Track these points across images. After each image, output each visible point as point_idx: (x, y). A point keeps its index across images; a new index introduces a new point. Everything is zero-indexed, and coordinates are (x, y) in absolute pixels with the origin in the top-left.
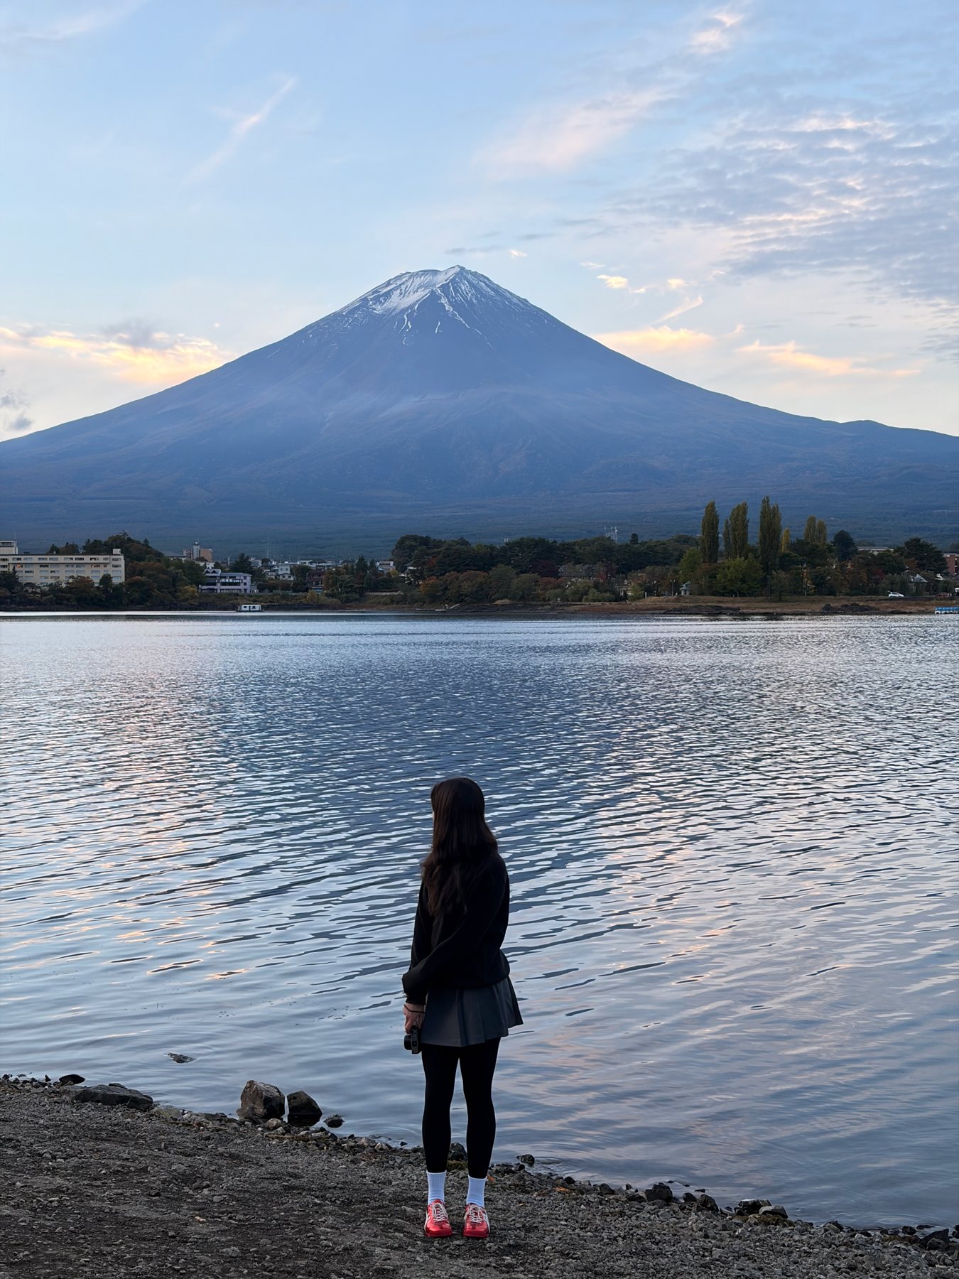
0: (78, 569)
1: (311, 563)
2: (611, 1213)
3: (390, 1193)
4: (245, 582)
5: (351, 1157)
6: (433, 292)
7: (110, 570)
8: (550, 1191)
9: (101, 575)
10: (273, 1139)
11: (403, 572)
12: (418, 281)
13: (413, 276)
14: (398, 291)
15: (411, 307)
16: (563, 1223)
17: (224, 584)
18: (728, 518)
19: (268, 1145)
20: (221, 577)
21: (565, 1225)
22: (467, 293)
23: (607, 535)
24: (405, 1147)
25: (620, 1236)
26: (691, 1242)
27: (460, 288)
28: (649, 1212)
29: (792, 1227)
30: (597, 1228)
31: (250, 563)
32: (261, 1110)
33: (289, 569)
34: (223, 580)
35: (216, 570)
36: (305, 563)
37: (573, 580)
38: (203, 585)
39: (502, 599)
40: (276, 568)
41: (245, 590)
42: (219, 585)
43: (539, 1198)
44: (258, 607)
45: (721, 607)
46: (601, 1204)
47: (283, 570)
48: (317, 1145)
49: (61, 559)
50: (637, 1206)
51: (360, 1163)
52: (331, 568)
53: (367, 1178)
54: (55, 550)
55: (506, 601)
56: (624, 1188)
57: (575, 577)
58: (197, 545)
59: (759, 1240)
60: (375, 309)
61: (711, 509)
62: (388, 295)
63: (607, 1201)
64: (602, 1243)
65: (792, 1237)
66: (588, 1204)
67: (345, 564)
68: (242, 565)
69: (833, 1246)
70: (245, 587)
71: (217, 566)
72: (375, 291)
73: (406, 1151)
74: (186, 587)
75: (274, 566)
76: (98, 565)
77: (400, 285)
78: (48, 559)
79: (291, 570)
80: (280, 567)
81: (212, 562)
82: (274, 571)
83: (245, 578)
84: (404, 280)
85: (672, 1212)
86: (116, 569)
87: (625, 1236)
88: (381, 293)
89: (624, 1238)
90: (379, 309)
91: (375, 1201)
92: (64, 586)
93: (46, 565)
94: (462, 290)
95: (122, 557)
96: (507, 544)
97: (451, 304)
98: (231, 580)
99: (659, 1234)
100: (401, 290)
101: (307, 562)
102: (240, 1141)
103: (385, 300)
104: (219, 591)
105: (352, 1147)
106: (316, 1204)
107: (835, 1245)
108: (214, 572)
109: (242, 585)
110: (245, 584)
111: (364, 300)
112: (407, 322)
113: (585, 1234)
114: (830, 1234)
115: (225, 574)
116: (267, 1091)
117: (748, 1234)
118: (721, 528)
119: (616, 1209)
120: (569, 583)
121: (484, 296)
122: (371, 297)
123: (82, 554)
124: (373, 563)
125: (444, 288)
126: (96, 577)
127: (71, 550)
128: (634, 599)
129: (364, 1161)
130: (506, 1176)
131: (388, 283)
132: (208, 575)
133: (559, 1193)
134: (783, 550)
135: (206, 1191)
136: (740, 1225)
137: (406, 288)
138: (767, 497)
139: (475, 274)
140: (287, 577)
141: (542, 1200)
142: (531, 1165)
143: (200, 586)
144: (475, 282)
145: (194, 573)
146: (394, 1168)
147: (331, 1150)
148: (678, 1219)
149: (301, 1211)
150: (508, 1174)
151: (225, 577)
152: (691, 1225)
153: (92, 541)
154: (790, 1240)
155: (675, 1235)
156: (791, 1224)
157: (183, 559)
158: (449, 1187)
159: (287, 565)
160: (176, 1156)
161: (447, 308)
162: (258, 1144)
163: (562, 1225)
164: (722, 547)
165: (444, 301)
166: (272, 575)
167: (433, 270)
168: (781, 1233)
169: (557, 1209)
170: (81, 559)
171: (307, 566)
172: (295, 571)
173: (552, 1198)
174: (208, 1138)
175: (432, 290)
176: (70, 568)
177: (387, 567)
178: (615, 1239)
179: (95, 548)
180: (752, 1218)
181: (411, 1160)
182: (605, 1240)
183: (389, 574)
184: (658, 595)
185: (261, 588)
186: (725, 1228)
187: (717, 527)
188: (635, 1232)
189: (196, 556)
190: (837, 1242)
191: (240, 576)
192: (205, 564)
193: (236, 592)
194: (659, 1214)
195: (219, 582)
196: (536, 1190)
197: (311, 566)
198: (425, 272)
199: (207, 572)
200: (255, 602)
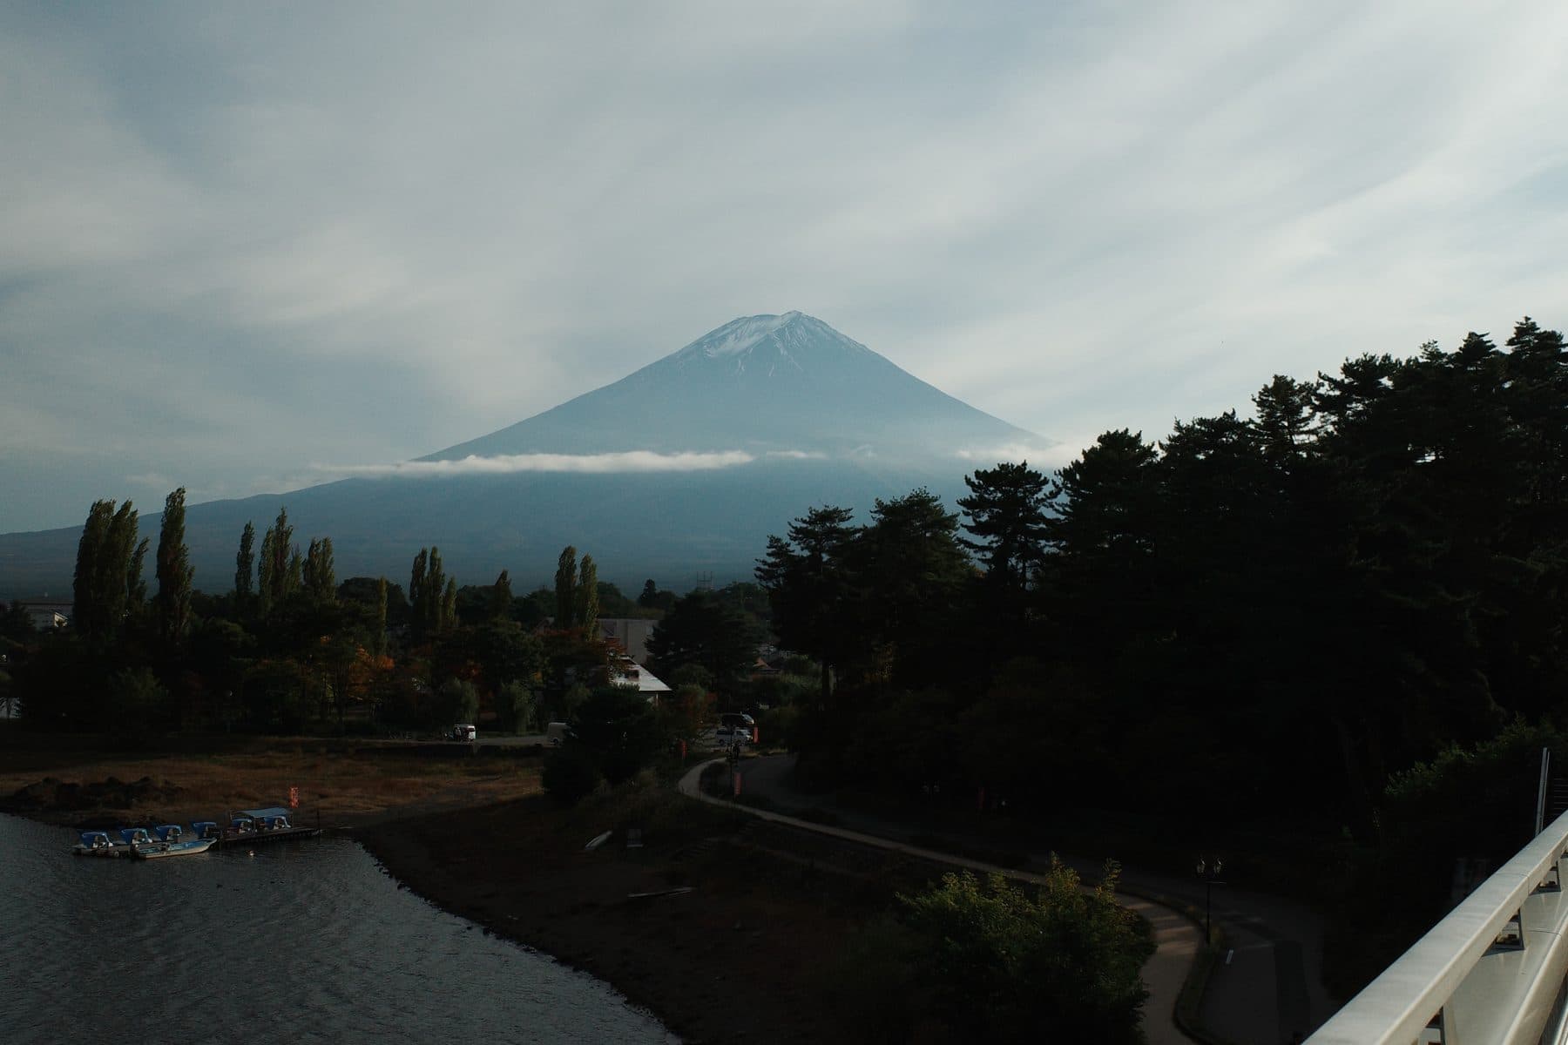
6: (768, 337)
12: (753, 326)
13: (749, 320)
14: (734, 335)
15: (745, 351)
22: (802, 338)
27: (796, 333)
60: (709, 353)
62: (724, 338)
72: (711, 335)
77: (737, 329)
84: (741, 324)
88: (717, 337)
90: (713, 353)
94: (798, 335)
97: (786, 348)
100: (737, 334)
103: (720, 344)
111: (699, 344)
112: (741, 366)
121: (821, 341)
125: (781, 332)
131: (725, 327)
137: (742, 333)
139: (811, 319)
144: (812, 327)
161: (782, 353)
165: (779, 345)
167: (768, 315)
175: (768, 335)
198: (761, 317)
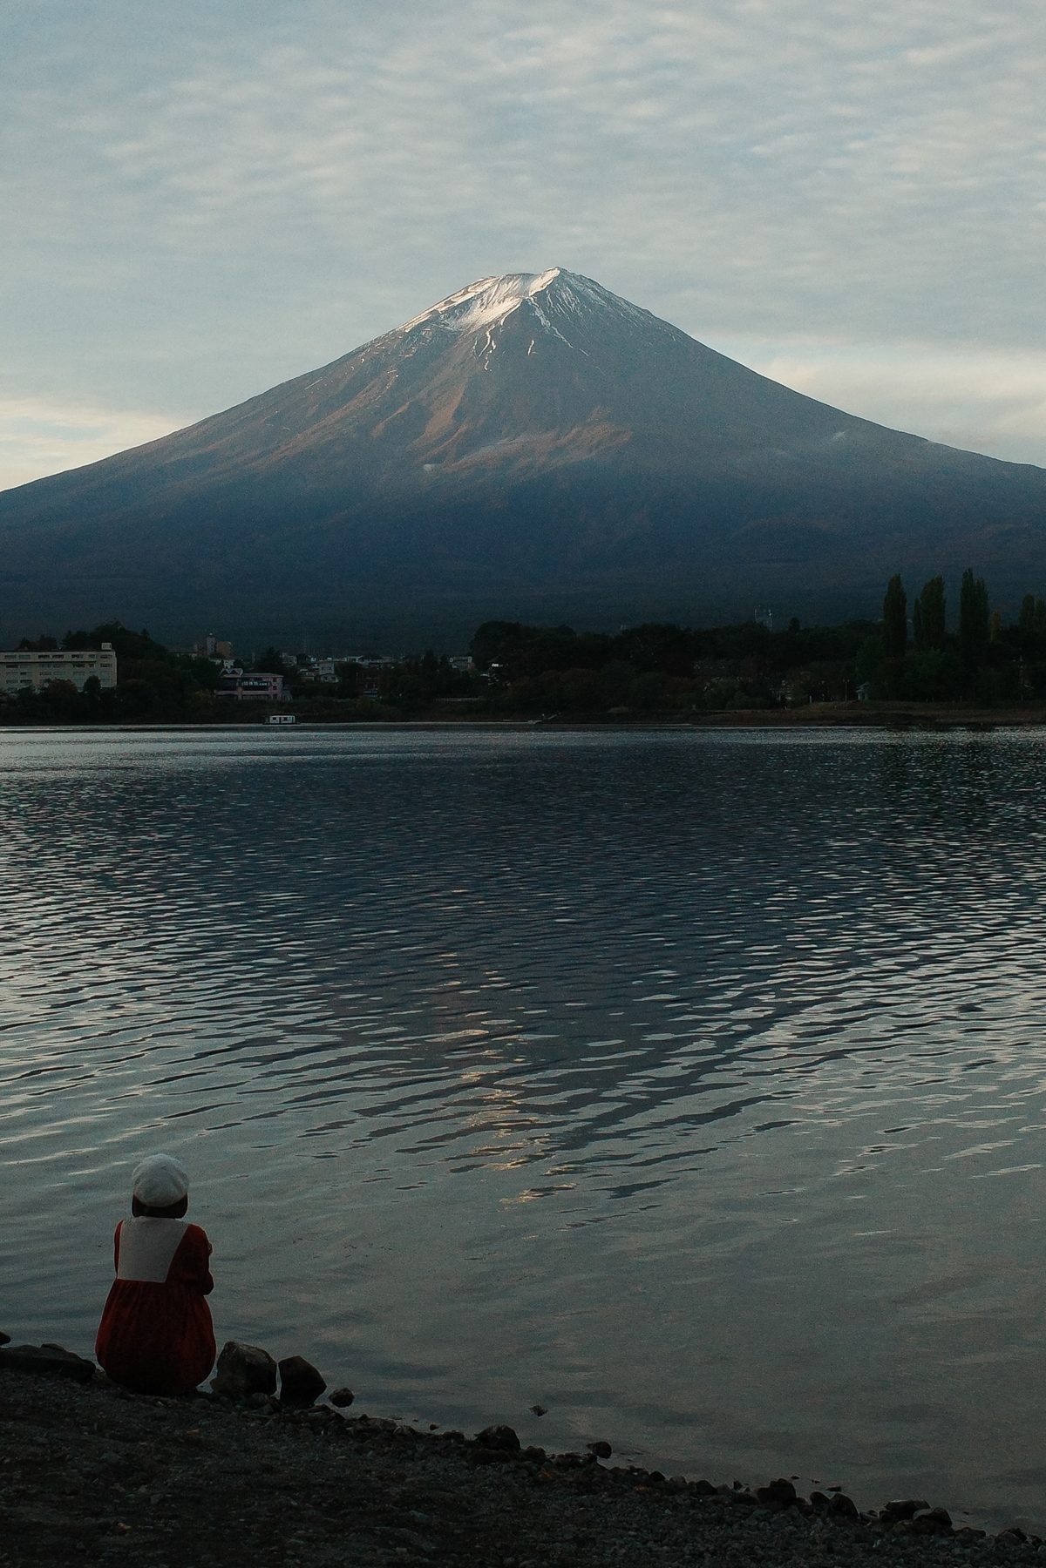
0: (56, 669)
1: (362, 659)
2: (705, 1520)
3: (397, 1494)
4: (274, 685)
5: (356, 1445)
6: (524, 303)
7: (97, 671)
8: (626, 1491)
9: (87, 677)
10: (253, 1419)
11: (485, 672)
12: (505, 288)
13: (498, 281)
14: (479, 302)
15: (496, 321)
16: (631, 1533)
17: (246, 688)
18: (919, 597)
19: (244, 1429)
20: (244, 679)
21: (633, 1536)
22: (569, 302)
23: (758, 620)
24: (436, 1432)
25: (707, 1550)
26: (806, 1559)
27: (561, 296)
28: (757, 1519)
29: (952, 1538)
30: (677, 1539)
31: (282, 660)
32: (243, 1381)
33: (333, 668)
34: (246, 683)
35: (236, 670)
36: (355, 660)
37: (714, 680)
38: (219, 690)
39: (617, 706)
40: (317, 667)
41: (275, 695)
42: (240, 689)
43: (609, 1500)
44: (291, 718)
45: (911, 715)
46: (694, 1508)
47: (325, 669)
48: (312, 1429)
49: (34, 656)
50: (742, 1510)
51: (367, 1453)
52: (389, 665)
53: (373, 1473)
54: (26, 645)
55: (623, 709)
56: (731, 1486)
57: (715, 676)
58: (211, 637)
59: (903, 1556)
60: (448, 325)
61: (895, 584)
62: (465, 306)
63: (701, 1503)
64: (681, 1560)
65: (950, 1551)
66: (676, 1507)
67: (408, 660)
68: (270, 663)
69: (1006, 1562)
70: (275, 692)
71: (237, 664)
72: (448, 301)
73: (436, 1438)
74: (198, 693)
75: (313, 664)
76: (80, 665)
77: (482, 293)
78: (17, 657)
79: (336, 670)
80: (321, 666)
81: (231, 658)
82: (313, 671)
83: (275, 680)
84: (486, 286)
85: (789, 1519)
86: (105, 668)
87: (715, 1551)
88: (456, 304)
89: (714, 1553)
90: (453, 326)
91: (375, 1503)
92: (37, 692)
93: (14, 665)
94: (562, 299)
95: (114, 654)
96: (624, 632)
97: (548, 317)
98: (256, 683)
99: (762, 1548)
100: (482, 300)
101: (357, 658)
102: (208, 1422)
103: (461, 313)
104: (240, 697)
105: (360, 1432)
106: (291, 1507)
107: (1009, 1561)
108: (234, 672)
109: (270, 689)
110: (275, 688)
112: (491, 342)
113: (660, 1549)
114: (1004, 1546)
115: (247, 675)
116: (251, 1356)
117: (889, 1546)
118: (910, 609)
119: (713, 1515)
120: (708, 684)
121: (591, 306)
122: (443, 309)
123: (61, 651)
124: (444, 658)
125: (540, 297)
126: (79, 680)
127: (46, 644)
128: (794, 705)
129: (374, 1449)
130: (571, 1471)
131: (465, 291)
132: (226, 676)
133: (638, 1492)
134: (992, 639)
135: (143, 1489)
136: (880, 1535)
137: (488, 298)
138: (969, 570)
139: (580, 278)
140: (330, 678)
141: (612, 1502)
142: (607, 1456)
143: (215, 691)
144: (580, 288)
145: (207, 673)
146: (413, 1460)
147: (331, 1436)
148: (796, 1527)
149: (268, 1516)
150: (574, 1468)
151: (248, 680)
152: (814, 1534)
153: (74, 632)
154: (948, 1554)
155: (785, 1550)
156: (952, 1533)
157: (194, 655)
158: (485, 1486)
159: (330, 662)
160: (112, 1441)
161: (543, 323)
162: (231, 1426)
163: (630, 1536)
164: (911, 636)
165: (539, 312)
166: (310, 676)
168: (937, 1545)
169: (632, 1515)
170: (60, 656)
171: (358, 664)
172: (341, 669)
173: (626, 1500)
174: (163, 1418)
175: (524, 300)
176: (46, 669)
177: (463, 664)
178: (701, 1555)
179: (78, 641)
180: (899, 1526)
181: (438, 1448)
182: (687, 1557)
183: (466, 673)
184: (827, 700)
185: (295, 693)
186: (859, 1539)
187: (904, 609)
188: (730, 1546)
189: (210, 650)
190: (1011, 1558)
191: (268, 677)
192: (222, 662)
193: (263, 698)
194: (772, 1520)
195: (240, 685)
196: (606, 1489)
197: (363, 663)
198: (514, 277)
199: (225, 673)
200: (287, 712)
